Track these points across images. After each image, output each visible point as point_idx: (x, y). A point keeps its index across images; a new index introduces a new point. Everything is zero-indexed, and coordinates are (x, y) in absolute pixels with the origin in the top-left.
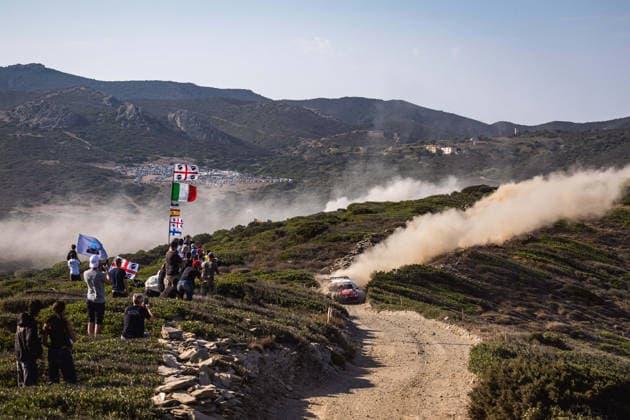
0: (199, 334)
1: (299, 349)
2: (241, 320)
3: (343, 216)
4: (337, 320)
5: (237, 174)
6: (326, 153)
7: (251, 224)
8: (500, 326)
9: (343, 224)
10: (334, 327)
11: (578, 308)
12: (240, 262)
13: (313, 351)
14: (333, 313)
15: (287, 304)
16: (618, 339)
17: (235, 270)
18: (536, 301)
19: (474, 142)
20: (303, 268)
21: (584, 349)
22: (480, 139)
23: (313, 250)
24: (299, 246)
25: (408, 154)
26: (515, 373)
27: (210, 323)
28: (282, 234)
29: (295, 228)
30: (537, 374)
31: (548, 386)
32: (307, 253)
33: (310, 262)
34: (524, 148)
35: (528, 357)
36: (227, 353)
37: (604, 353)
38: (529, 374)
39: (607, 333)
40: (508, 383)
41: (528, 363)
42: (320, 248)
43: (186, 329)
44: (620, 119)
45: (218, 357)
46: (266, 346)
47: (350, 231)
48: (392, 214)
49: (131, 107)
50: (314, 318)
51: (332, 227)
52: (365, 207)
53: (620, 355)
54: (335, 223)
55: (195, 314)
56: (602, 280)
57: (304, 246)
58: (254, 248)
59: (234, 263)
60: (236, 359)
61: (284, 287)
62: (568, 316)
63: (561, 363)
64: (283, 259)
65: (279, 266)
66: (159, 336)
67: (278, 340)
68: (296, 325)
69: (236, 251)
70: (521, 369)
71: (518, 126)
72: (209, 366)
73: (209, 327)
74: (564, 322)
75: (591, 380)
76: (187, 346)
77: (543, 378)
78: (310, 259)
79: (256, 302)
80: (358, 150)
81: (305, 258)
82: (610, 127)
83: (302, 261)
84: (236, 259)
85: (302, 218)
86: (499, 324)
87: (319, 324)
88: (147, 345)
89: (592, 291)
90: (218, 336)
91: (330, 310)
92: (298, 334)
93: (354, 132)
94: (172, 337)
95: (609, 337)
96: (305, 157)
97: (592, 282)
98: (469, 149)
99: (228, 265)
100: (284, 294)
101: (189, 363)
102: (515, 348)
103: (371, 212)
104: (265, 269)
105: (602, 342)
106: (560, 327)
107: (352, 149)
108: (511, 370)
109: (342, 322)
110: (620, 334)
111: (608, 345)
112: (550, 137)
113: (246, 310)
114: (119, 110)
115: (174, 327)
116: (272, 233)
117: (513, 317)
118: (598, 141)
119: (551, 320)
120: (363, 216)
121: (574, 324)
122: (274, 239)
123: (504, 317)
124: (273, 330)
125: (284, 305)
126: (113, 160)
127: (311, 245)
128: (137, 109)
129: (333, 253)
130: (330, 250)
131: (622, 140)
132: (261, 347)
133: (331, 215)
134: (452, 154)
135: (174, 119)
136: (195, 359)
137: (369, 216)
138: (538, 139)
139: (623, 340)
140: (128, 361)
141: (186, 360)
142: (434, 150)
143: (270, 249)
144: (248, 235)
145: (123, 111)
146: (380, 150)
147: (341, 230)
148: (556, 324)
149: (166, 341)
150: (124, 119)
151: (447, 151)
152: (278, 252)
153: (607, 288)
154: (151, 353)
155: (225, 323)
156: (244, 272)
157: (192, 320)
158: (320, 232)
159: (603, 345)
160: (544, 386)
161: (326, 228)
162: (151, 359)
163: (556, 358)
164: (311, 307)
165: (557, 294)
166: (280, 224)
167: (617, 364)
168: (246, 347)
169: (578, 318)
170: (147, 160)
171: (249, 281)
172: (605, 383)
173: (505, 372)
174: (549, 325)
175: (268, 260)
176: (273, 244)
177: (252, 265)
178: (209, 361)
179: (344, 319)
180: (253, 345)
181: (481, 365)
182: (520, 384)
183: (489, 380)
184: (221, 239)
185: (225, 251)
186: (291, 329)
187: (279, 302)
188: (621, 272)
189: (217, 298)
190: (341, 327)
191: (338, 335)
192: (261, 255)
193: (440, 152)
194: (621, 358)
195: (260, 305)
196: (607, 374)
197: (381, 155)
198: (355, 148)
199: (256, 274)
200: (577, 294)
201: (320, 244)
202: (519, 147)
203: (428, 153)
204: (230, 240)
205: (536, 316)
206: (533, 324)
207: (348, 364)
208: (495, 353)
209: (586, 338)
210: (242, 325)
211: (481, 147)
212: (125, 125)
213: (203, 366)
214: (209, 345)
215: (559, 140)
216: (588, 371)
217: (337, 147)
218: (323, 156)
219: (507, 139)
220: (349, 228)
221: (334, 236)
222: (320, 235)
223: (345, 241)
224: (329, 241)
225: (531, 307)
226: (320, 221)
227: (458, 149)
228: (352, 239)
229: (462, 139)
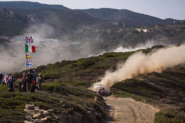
0: (41, 107)
1: (83, 114)
2: (59, 101)
3: (101, 58)
4: (99, 102)
5: (57, 40)
6: (94, 31)
7: (63, 62)
8: (167, 104)
9: (101, 61)
10: (98, 104)
12: (58, 77)
13: (89, 114)
14: (97, 98)
15: (78, 95)
17: (56, 80)
18: (183, 94)
19: (157, 27)
20: (85, 80)
22: (159, 26)
23: (88, 72)
24: (82, 71)
25: (128, 32)
27: (46, 103)
28: (75, 66)
29: (81, 63)
32: (86, 73)
33: (87, 77)
34: (178, 30)
35: (179, 117)
36: (53, 115)
41: (179, 120)
42: (92, 72)
43: (36, 105)
45: (49, 117)
46: (69, 112)
47: (104, 64)
48: (122, 57)
49: (12, 12)
50: (90, 101)
51: (96, 63)
52: (110, 54)
54: (98, 61)
55: (39, 99)
57: (85, 70)
58: (64, 71)
59: (55, 78)
60: (57, 118)
61: (77, 88)
64: (76, 76)
65: (74, 79)
66: (24, 108)
67: (74, 110)
68: (81, 103)
69: (56, 73)
71: (175, 20)
72: (45, 121)
73: (45, 105)
76: (36, 112)
78: (87, 76)
79: (65, 94)
80: (108, 30)
81: (85, 75)
83: (84, 77)
84: (56, 76)
85: (84, 59)
86: (167, 103)
87: (91, 104)
88: (19, 112)
90: (49, 108)
91: (96, 98)
92: (82, 108)
93: (106, 23)
94: (30, 108)
96: (85, 33)
98: (154, 30)
99: (53, 78)
100: (76, 91)
101: (37, 119)
102: (174, 114)
103: (113, 56)
104: (68, 80)
107: (105, 30)
109: (101, 102)
113: (61, 97)
114: (7, 13)
115: (30, 104)
116: (71, 65)
117: (173, 101)
120: (109, 58)
122: (72, 68)
123: (169, 101)
124: (72, 105)
125: (76, 95)
126: (5, 34)
127: (88, 70)
128: (15, 13)
129: (97, 73)
130: (95, 73)
132: (67, 113)
133: (96, 58)
134: (147, 32)
135: (30, 18)
136: (39, 118)
137: (112, 58)
138: (184, 26)
140: (12, 118)
141: (36, 118)
142: (140, 31)
143: (70, 72)
144: (61, 66)
145: (9, 14)
146: (117, 30)
147: (100, 64)
149: (27, 110)
150: (9, 17)
151: (145, 31)
152: (74, 73)
154: (21, 115)
155: (52, 103)
156: (60, 81)
157: (38, 101)
158: (92, 65)
161: (94, 63)
162: (21, 118)
164: (88, 96)
166: (75, 62)
168: (61, 113)
170: (19, 35)
171: (62, 85)
175: (69, 76)
176: (72, 70)
177: (63, 78)
178: (46, 118)
179: (102, 101)
180: (64, 112)
181: (159, 121)
184: (50, 68)
185: (52, 73)
186: (80, 105)
187: (75, 94)
189: (48, 92)
190: (100, 104)
191: (99, 108)
192: (66, 74)
193: (142, 31)
195: (67, 95)
197: (118, 32)
198: (106, 30)
199: (65, 82)
201: (91, 70)
202: (176, 29)
203: (137, 32)
204: (53, 68)
205: (182, 100)
206: (181, 104)
207: (103, 120)
208: (165, 116)
210: (59, 103)
211: (159, 29)
212: (10, 20)
213: (43, 121)
214: (45, 112)
217: (99, 29)
218: (93, 33)
219: (171, 26)
220: (104, 63)
221: (97, 66)
222: (92, 66)
223: (102, 68)
224: (96, 69)
225: (180, 96)
226: (91, 60)
227: (150, 30)
228: (105, 68)
229: (152, 25)
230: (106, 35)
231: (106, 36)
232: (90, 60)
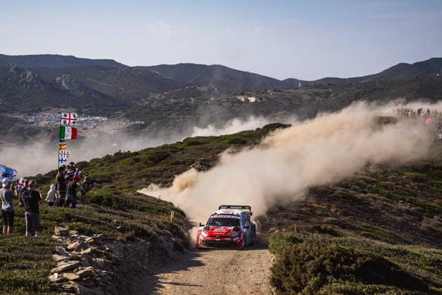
0: (81, 231)
1: (151, 240)
2: (110, 221)
3: (180, 147)
4: (177, 220)
5: (106, 119)
6: (168, 102)
7: (116, 154)
8: (292, 221)
9: (180, 153)
10: (176, 224)
11: (345, 208)
12: (109, 181)
13: (161, 241)
14: (175, 215)
15: (142, 209)
16: (374, 228)
17: (106, 186)
19: (271, 93)
21: (350, 236)
22: (275, 91)
23: (160, 171)
24: (150, 168)
25: (225, 102)
26: (302, 253)
27: (89, 223)
28: (138, 160)
29: (147, 156)
30: (317, 254)
31: (325, 262)
32: (155, 173)
33: (158, 180)
34: (306, 97)
35: (311, 242)
36: (100, 245)
37: (364, 238)
38: (312, 254)
39: (365, 224)
40: (297, 260)
41: (311, 246)
42: (165, 170)
43: (72, 228)
44: (373, 75)
45: (94, 247)
46: (128, 239)
47: (185, 157)
48: (215, 145)
49: (29, 73)
50: (162, 219)
51: (173, 155)
52: (196, 140)
53: (375, 239)
54: (175, 152)
55: (77, 218)
56: (362, 188)
57: (153, 168)
58: (119, 171)
59: (105, 181)
60: (107, 249)
61: (140, 197)
62: (338, 213)
63: (334, 246)
64: (139, 178)
65: (136, 182)
66: (53, 233)
67: (137, 234)
68: (149, 223)
69: (106, 173)
70: (306, 251)
71: (302, 82)
72: (88, 254)
73: (88, 227)
74: (336, 217)
75: (355, 257)
76: (73, 239)
77: (321, 256)
78: (158, 177)
79: (120, 208)
80: (190, 100)
81: (154, 176)
82: (365, 81)
83: (152, 179)
84: (106, 179)
85: (152, 149)
86: (291, 219)
87: (165, 223)
88: (44, 240)
89: (355, 195)
90: (94, 233)
91: (172, 213)
92: (150, 230)
93: (187, 88)
94: (62, 234)
95: (367, 227)
96: (153, 106)
97: (354, 189)
98: (267, 98)
99: (101, 182)
100: (140, 202)
101: (74, 252)
102: (302, 236)
103: (200, 144)
104: (127, 185)
105: (362, 230)
106: (332, 220)
107: (185, 100)
108: (299, 252)
109: (181, 221)
110: (375, 225)
111: (366, 233)
112: (323, 89)
113: (113, 214)
114: (21, 76)
115: (63, 227)
116: (131, 159)
117: (300, 215)
118: (358, 91)
119: (327, 216)
120: (194, 147)
121: (343, 218)
122: (132, 164)
124: (133, 227)
125: (140, 210)
126: (18, 111)
127: (158, 168)
128: (34, 75)
129: (174, 173)
130: (172, 171)
131: (374, 90)
132: (124, 239)
133: (172, 146)
134: (256, 102)
135: (60, 82)
136: (78, 249)
137: (198, 146)
138: (315, 90)
139: (376, 229)
140: (31, 252)
141: (72, 250)
142: (243, 99)
143: (129, 171)
144: (114, 161)
145: (25, 76)
146: (205, 100)
147: (179, 157)
148: (330, 219)
149: (58, 237)
150: (25, 81)
151: (252, 99)
152: (135, 173)
153: (365, 193)
154: (47, 245)
155: (99, 223)
156: (112, 187)
157: (76, 222)
158: (165, 158)
159: (363, 232)
160: (322, 262)
161: (169, 155)
162: (47, 250)
163: (331, 242)
164: (159, 211)
165: (330, 198)
166: (136, 154)
167: (373, 245)
168: (114, 240)
169: (346, 214)
170: (42, 111)
171: (115, 193)
172: (364, 259)
173: (295, 253)
174: (325, 219)
175: (128, 179)
176: (132, 167)
177: (118, 182)
178: (89, 250)
179: (182, 219)
180: (119, 238)
181: (278, 249)
182: (306, 261)
183: (284, 259)
184: (95, 165)
185: (98, 173)
186: (145, 226)
187: (137, 208)
188: (374, 182)
189: (93, 206)
190: (181, 224)
191: (178, 230)
192: (123, 175)
193: (247, 101)
194: (375, 241)
195: (124, 210)
196: (366, 252)
198: (188, 99)
199: (121, 189)
200: (344, 198)
201: (164, 167)
202: (302, 96)
203: (239, 101)
204: (102, 165)
205: (316, 213)
206: (314, 220)
207: (185, 250)
208: (288, 240)
209: (352, 228)
210: (111, 224)
211: (276, 96)
212: (26, 86)
213: (84, 254)
214: (88, 239)
215: (330, 90)
216: (352, 250)
217: (175, 98)
218: (166, 105)
219: (294, 91)
220: (185, 155)
221: (174, 161)
222: (165, 161)
223: (182, 164)
224: (171, 164)
225: (312, 207)
226: (165, 151)
227: (260, 99)
228: (187, 163)
229: (263, 91)
230: (188, 108)
231: (188, 110)
232: (161, 151)
